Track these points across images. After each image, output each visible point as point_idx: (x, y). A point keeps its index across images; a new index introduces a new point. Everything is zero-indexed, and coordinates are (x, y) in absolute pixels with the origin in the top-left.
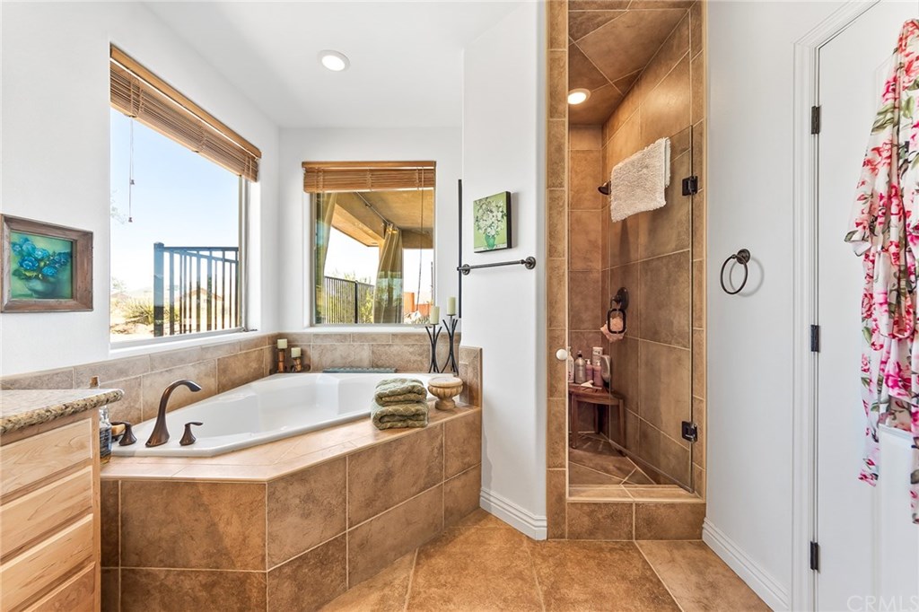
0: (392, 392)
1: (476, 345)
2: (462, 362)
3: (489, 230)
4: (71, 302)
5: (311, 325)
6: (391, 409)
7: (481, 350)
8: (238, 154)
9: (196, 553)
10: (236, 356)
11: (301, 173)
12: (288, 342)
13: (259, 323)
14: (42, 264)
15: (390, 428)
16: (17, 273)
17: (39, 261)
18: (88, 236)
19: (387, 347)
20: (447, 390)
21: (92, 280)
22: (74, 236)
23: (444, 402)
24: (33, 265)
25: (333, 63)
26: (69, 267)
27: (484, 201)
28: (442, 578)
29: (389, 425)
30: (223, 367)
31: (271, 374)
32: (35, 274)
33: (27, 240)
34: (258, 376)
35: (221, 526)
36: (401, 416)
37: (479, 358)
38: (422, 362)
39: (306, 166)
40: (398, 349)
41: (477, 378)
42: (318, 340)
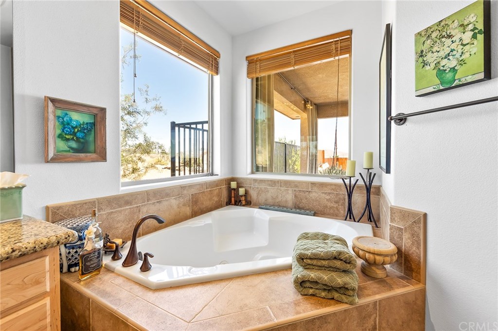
0: (314, 254)
1: (414, 207)
2: (395, 224)
4: (94, 156)
5: (252, 173)
6: (313, 275)
7: (425, 215)
8: (205, 56)
10: (204, 192)
11: (245, 65)
12: (237, 184)
14: (76, 130)
15: (313, 296)
16: (60, 136)
17: (74, 128)
18: (103, 110)
19: (307, 193)
20: (378, 258)
21: (106, 140)
22: (95, 111)
24: (71, 131)
26: (93, 132)
29: (311, 291)
30: (195, 200)
31: (227, 205)
32: (72, 137)
33: (66, 114)
34: (218, 206)
36: (325, 285)
37: (422, 225)
38: (337, 208)
39: (249, 59)
40: (317, 195)
41: (418, 248)
42: (256, 184)
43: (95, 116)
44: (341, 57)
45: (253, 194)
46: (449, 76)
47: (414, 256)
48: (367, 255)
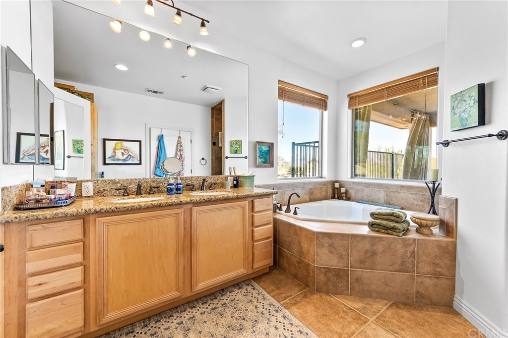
1: (453, 196)
2: (441, 207)
3: (463, 114)
4: (269, 165)
5: (352, 177)
6: (378, 221)
7: (457, 200)
8: (319, 101)
9: (295, 249)
10: (316, 188)
11: (347, 100)
12: (340, 185)
13: (327, 175)
15: (377, 231)
16: (259, 156)
17: (263, 153)
18: (273, 144)
19: (396, 193)
20: (422, 221)
21: (273, 158)
22: (270, 145)
23: (422, 229)
25: (358, 44)
26: (269, 154)
27: (459, 95)
28: (403, 320)
29: (377, 229)
30: (311, 192)
31: (331, 198)
32: (262, 156)
33: (262, 147)
34: (326, 198)
35: (302, 243)
36: (384, 226)
37: (454, 205)
38: (422, 205)
39: (350, 96)
40: (405, 195)
41: (453, 219)
42: (355, 185)
43: (270, 147)
44: (427, 89)
45: (352, 193)
46: (465, 122)
47: (451, 224)
48: (417, 220)
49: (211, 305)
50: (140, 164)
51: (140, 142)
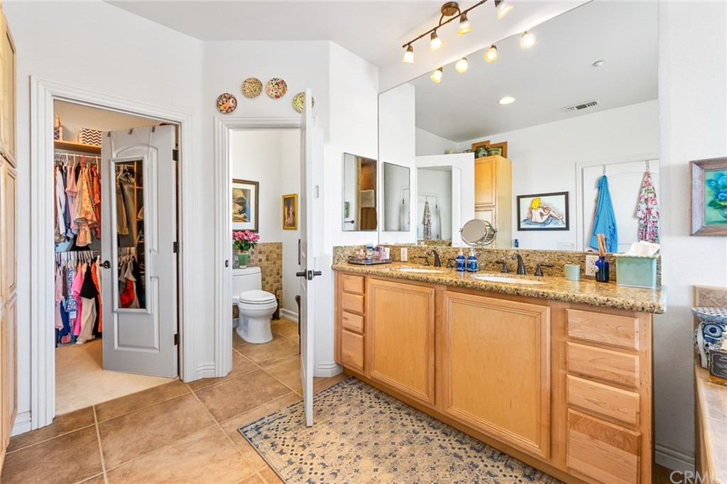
16: (712, 204)
49: (462, 450)
50: (567, 228)
51: (566, 194)
